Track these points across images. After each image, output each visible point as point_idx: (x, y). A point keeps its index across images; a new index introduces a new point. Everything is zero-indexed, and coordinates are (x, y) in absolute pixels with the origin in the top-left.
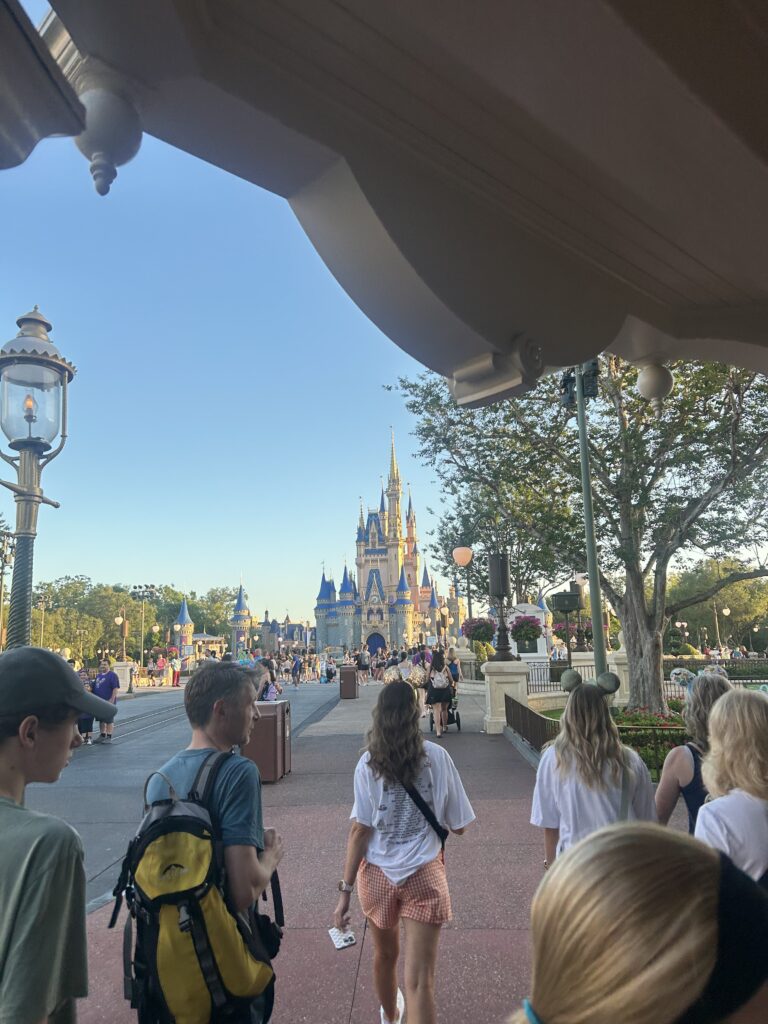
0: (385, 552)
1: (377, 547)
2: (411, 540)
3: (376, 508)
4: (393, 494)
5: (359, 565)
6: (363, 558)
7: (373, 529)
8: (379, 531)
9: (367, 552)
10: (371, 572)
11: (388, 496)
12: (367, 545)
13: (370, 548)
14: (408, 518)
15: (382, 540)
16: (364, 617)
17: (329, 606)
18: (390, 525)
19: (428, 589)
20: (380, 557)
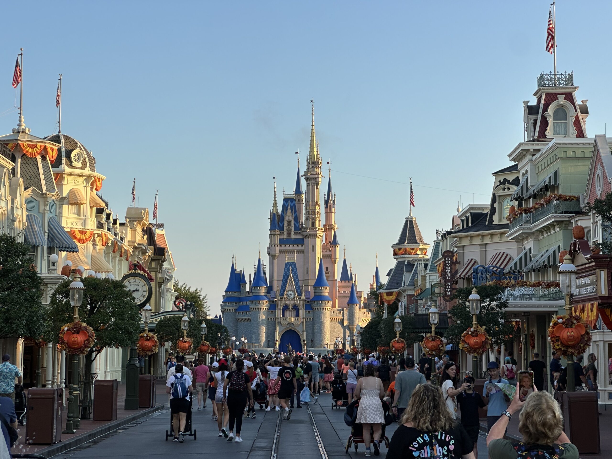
0: (301, 242)
1: (293, 237)
2: (328, 227)
3: (291, 192)
4: (312, 178)
5: (272, 256)
6: (277, 249)
7: (289, 216)
8: (297, 219)
9: (282, 242)
10: (287, 265)
11: (307, 179)
12: (282, 233)
13: (285, 237)
14: (327, 202)
15: (299, 228)
16: (279, 313)
18: (307, 213)
19: (347, 283)
20: (296, 248)
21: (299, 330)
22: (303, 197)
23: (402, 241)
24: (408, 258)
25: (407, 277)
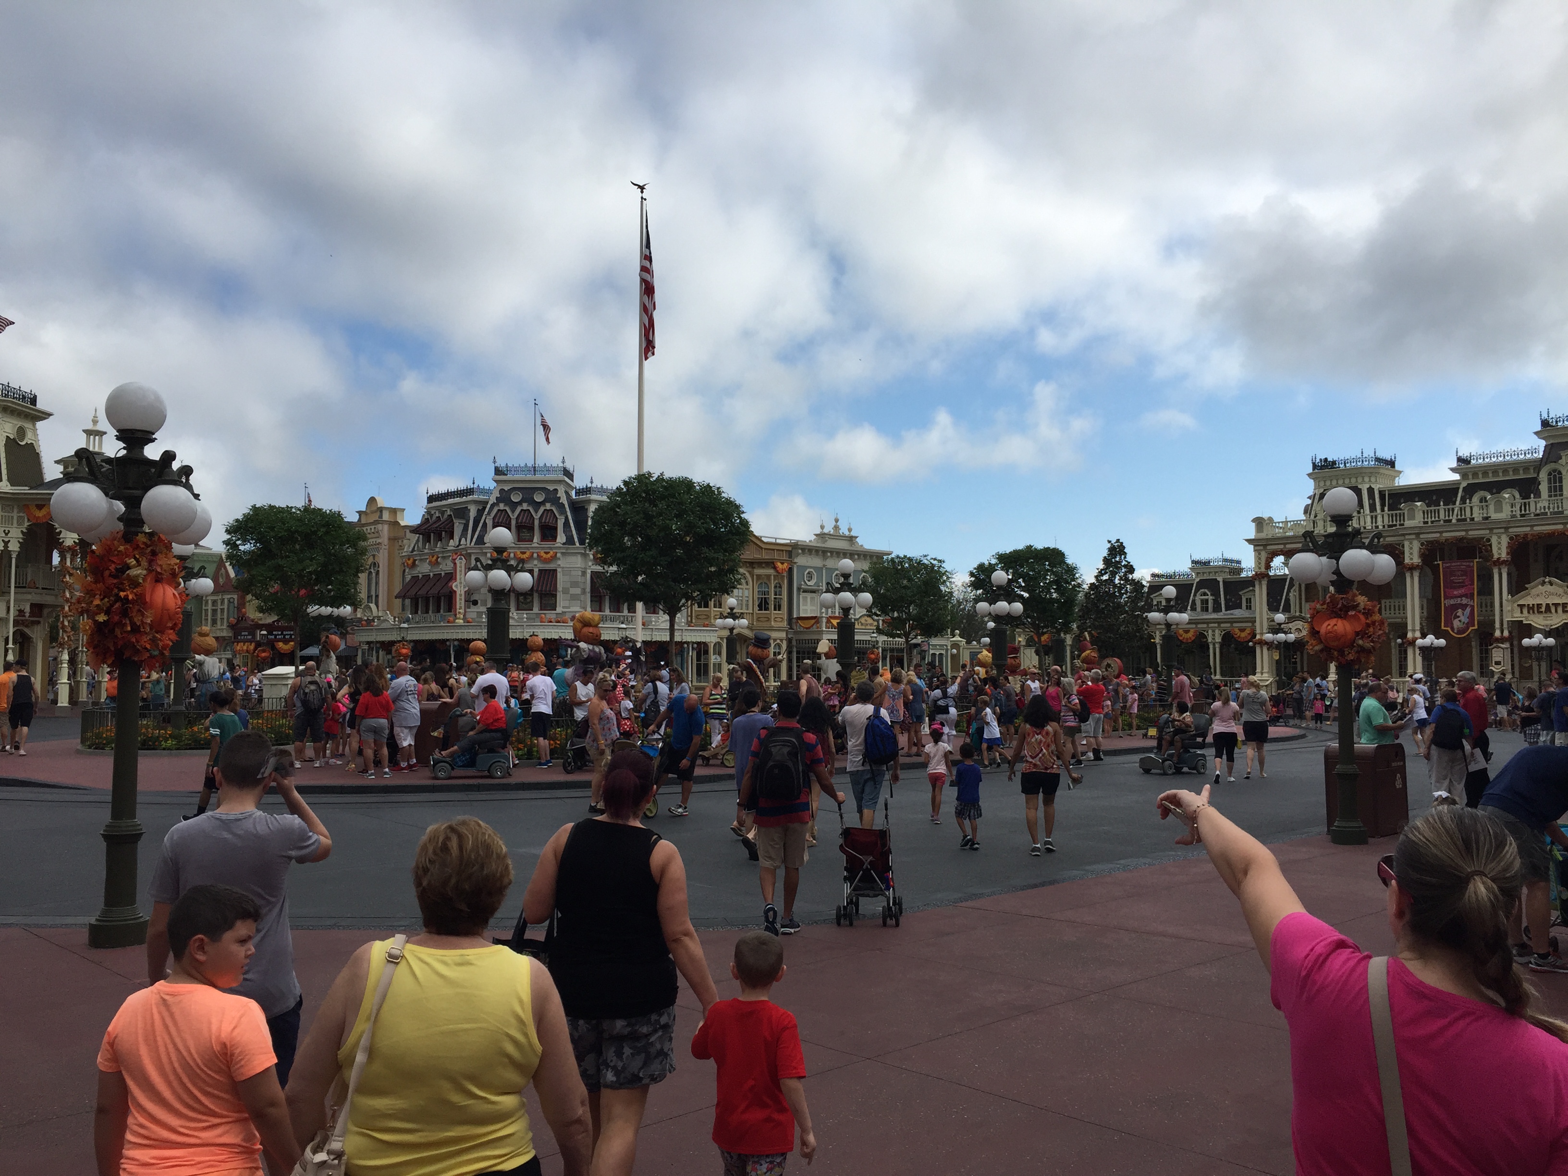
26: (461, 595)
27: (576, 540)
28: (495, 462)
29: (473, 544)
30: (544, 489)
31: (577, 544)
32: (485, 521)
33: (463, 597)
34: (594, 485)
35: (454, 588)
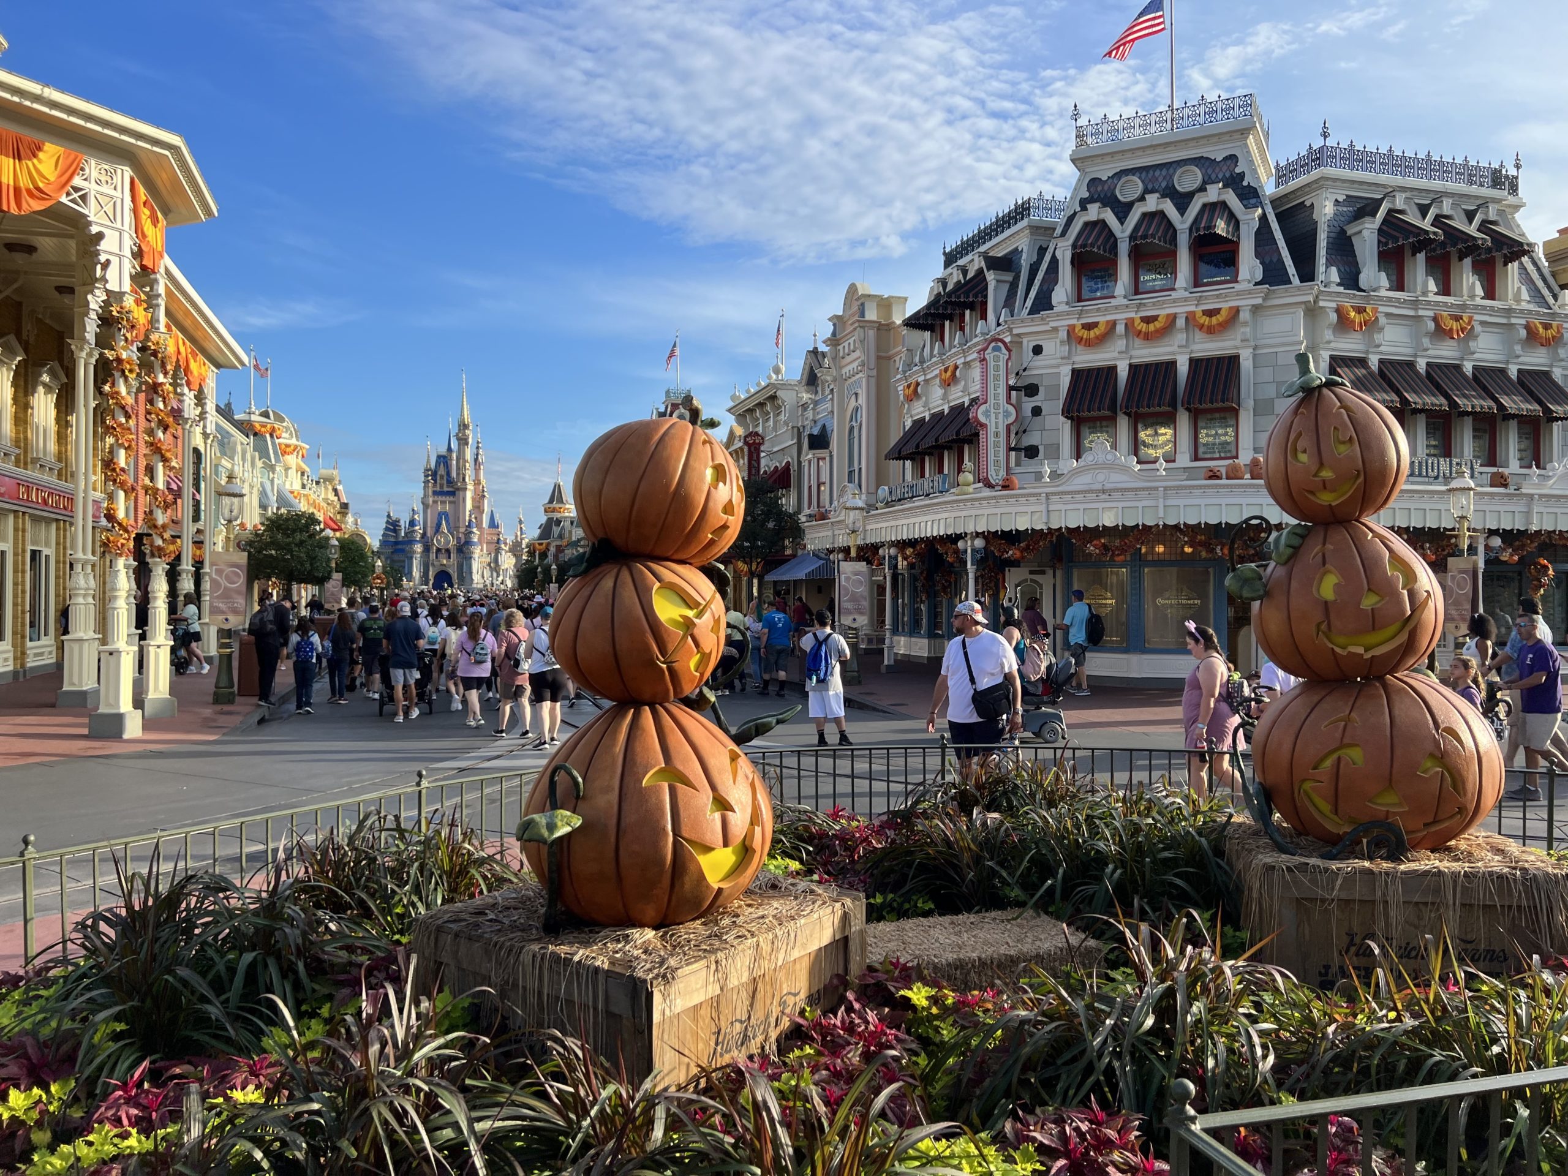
0: (453, 494)
1: (446, 489)
2: (477, 482)
3: (443, 450)
4: (463, 441)
5: (426, 506)
6: (430, 499)
7: (442, 471)
8: (448, 474)
9: (435, 493)
10: (440, 514)
11: (458, 439)
12: (435, 486)
13: (438, 488)
14: (476, 460)
15: (450, 482)
16: (432, 556)
17: (396, 543)
18: (458, 468)
19: (494, 531)
20: (448, 499)
21: (451, 571)
22: (454, 455)
23: (551, 501)
24: (556, 515)
25: (556, 531)
26: (997, 435)
27: (1291, 270)
28: (1076, 117)
29: (1026, 311)
30: (1199, 161)
31: (1296, 281)
32: (1054, 256)
33: (1002, 439)
34: (1330, 142)
35: (982, 419)
